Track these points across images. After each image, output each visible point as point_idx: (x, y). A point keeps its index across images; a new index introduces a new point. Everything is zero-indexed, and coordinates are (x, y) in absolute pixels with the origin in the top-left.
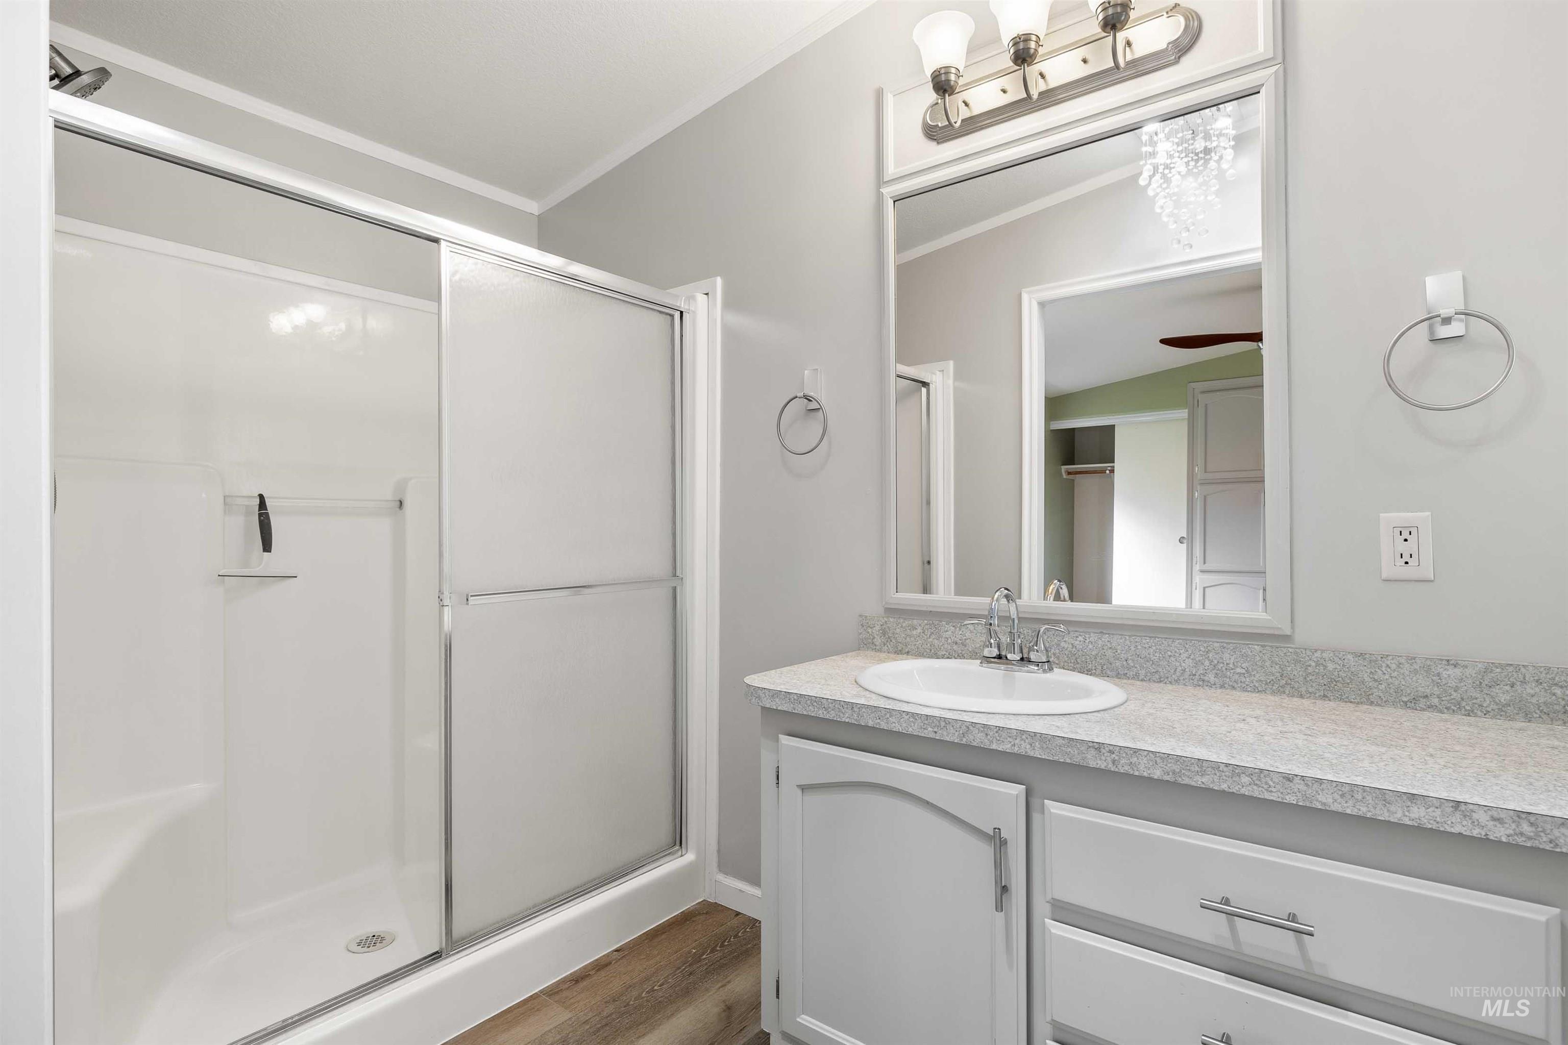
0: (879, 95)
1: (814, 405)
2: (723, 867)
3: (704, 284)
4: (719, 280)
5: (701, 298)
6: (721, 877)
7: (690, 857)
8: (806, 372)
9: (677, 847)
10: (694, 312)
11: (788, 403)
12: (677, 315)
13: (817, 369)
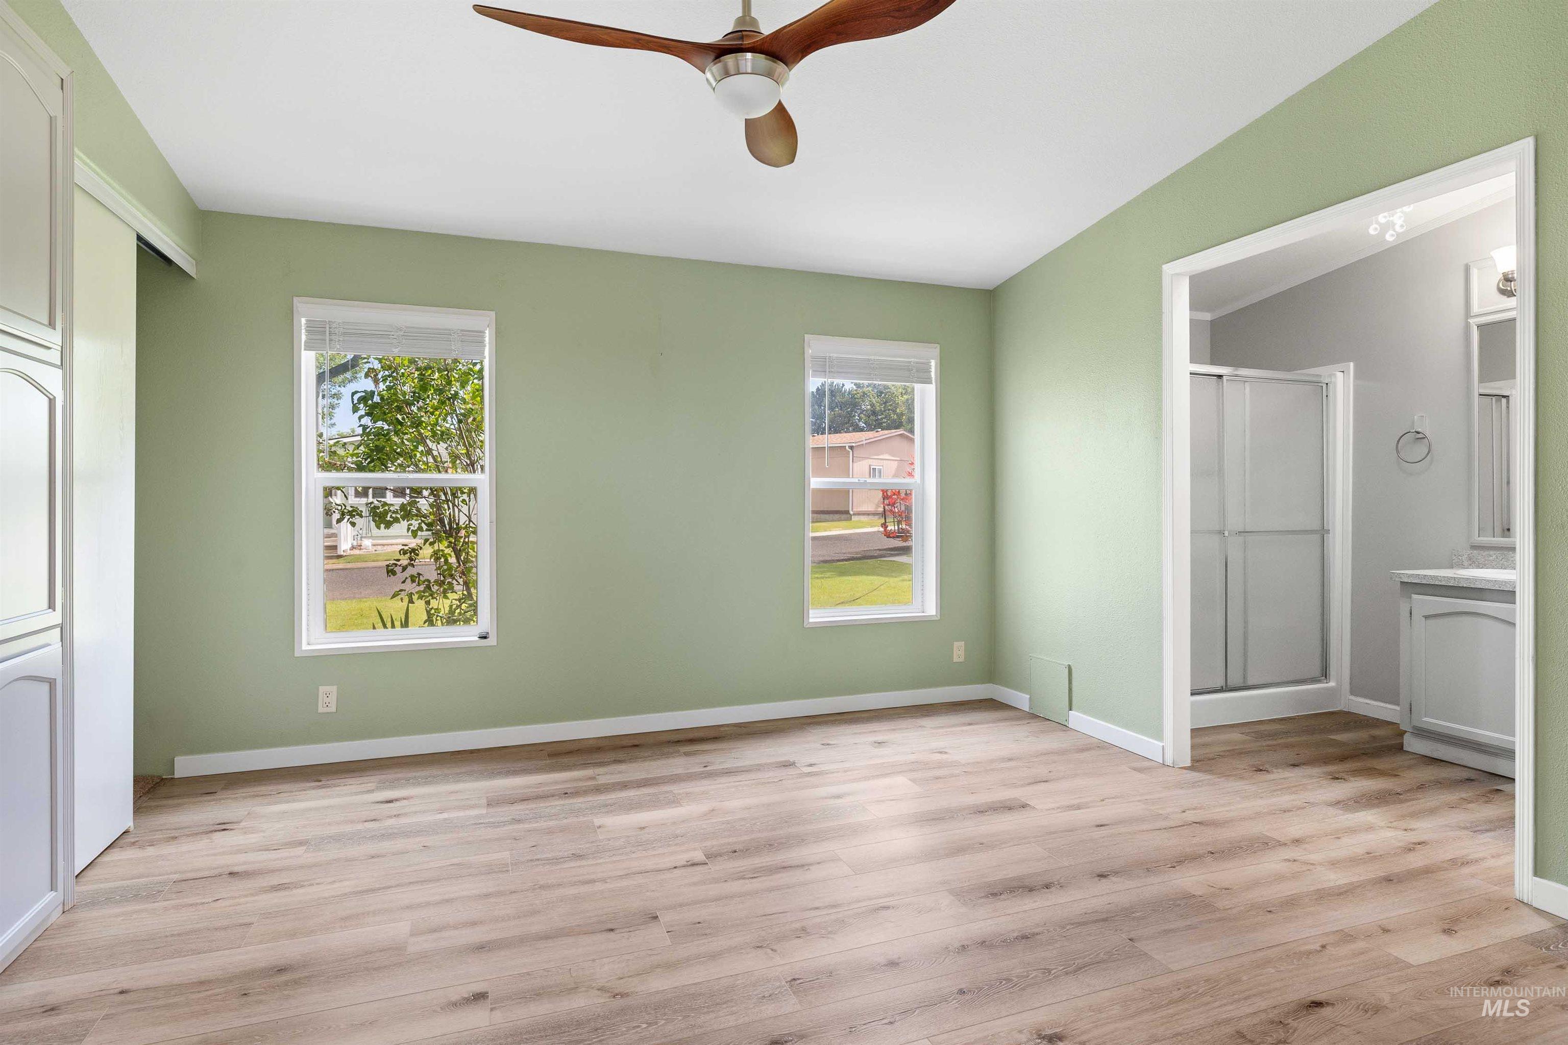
0: (1467, 269)
1: (1420, 436)
2: (1353, 692)
3: (1341, 366)
4: (1352, 364)
5: (1340, 375)
6: (1352, 697)
7: (1332, 684)
8: (1415, 417)
9: (1324, 678)
10: (1334, 383)
11: (1403, 436)
12: (1325, 386)
13: (1423, 416)
